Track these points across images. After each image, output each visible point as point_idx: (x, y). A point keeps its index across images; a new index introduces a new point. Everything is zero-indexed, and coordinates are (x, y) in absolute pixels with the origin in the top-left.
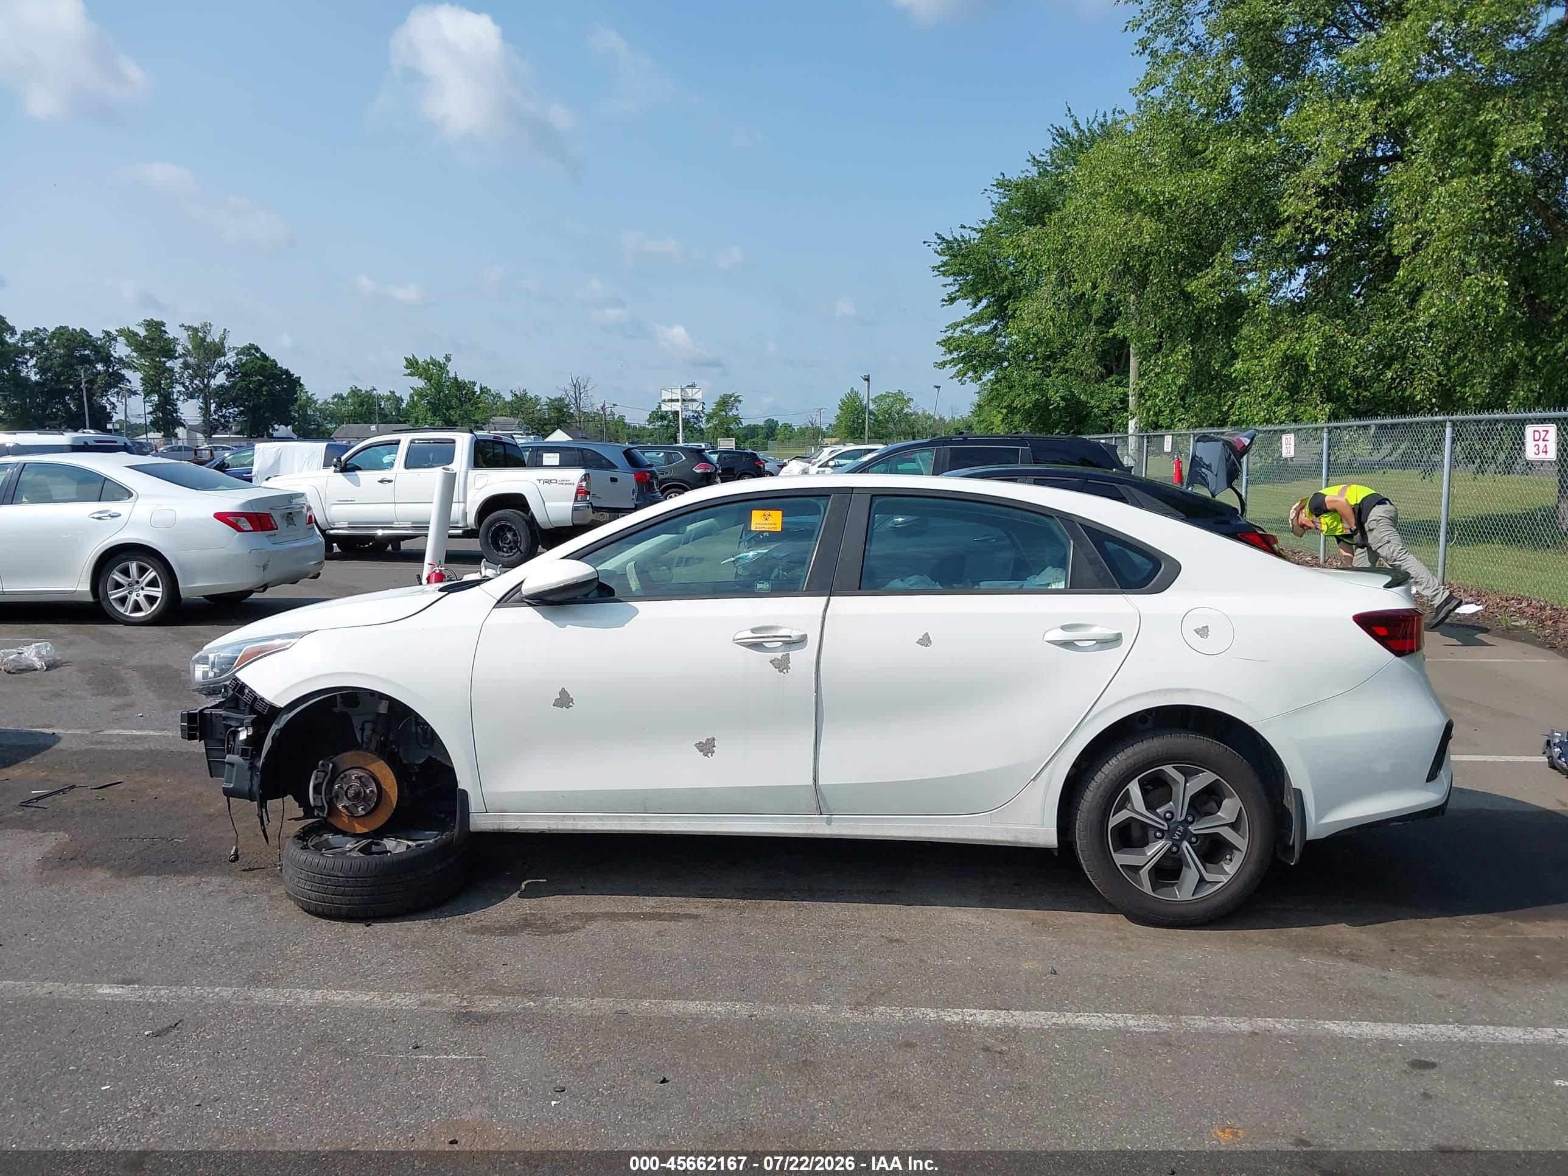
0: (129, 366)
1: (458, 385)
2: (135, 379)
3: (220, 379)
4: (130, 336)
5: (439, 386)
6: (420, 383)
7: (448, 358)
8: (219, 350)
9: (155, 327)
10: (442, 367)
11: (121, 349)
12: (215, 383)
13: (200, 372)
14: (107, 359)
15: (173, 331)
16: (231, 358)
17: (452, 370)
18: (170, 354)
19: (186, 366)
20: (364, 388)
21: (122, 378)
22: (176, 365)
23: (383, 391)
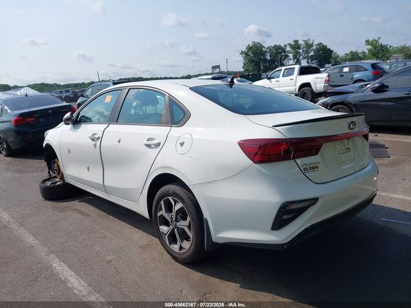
0: (289, 53)
1: (382, 46)
2: (291, 56)
3: (312, 53)
4: (290, 45)
5: (376, 48)
6: (370, 47)
7: (379, 38)
8: (311, 45)
9: (296, 42)
10: (377, 41)
11: (288, 49)
12: (310, 54)
13: (307, 52)
14: (285, 52)
15: (301, 42)
16: (315, 47)
17: (380, 42)
18: (299, 48)
19: (304, 51)
20: (354, 50)
21: (288, 56)
22: (301, 51)
23: (360, 51)
